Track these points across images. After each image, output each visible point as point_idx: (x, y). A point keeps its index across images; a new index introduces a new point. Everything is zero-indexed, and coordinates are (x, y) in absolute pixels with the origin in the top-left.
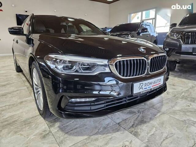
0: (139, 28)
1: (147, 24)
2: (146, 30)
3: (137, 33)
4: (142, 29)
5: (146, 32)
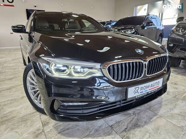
0: (144, 21)
1: (152, 17)
2: (151, 24)
3: (142, 27)
4: (147, 23)
5: (152, 25)
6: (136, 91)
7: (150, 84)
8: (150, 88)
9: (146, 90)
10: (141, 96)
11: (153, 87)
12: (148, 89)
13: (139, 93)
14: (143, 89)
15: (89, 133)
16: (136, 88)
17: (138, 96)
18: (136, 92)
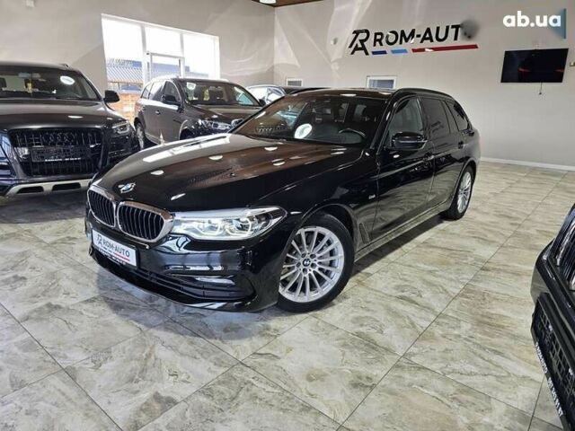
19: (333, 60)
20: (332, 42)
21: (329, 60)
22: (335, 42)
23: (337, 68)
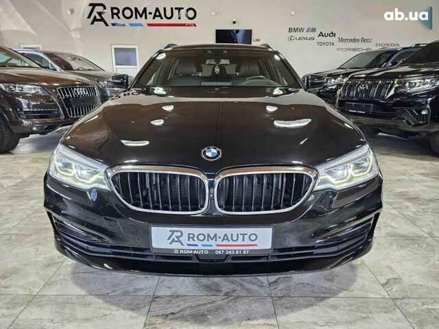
6: (173, 237)
7: (221, 231)
8: (219, 241)
9: (205, 242)
10: (189, 252)
11: (231, 243)
12: (213, 243)
13: (185, 244)
14: (195, 239)
15: (109, 291)
16: (173, 232)
17: (179, 250)
18: (173, 241)
19: (72, 28)
20: (69, 12)
21: (69, 29)
22: (72, 11)
23: (79, 36)
